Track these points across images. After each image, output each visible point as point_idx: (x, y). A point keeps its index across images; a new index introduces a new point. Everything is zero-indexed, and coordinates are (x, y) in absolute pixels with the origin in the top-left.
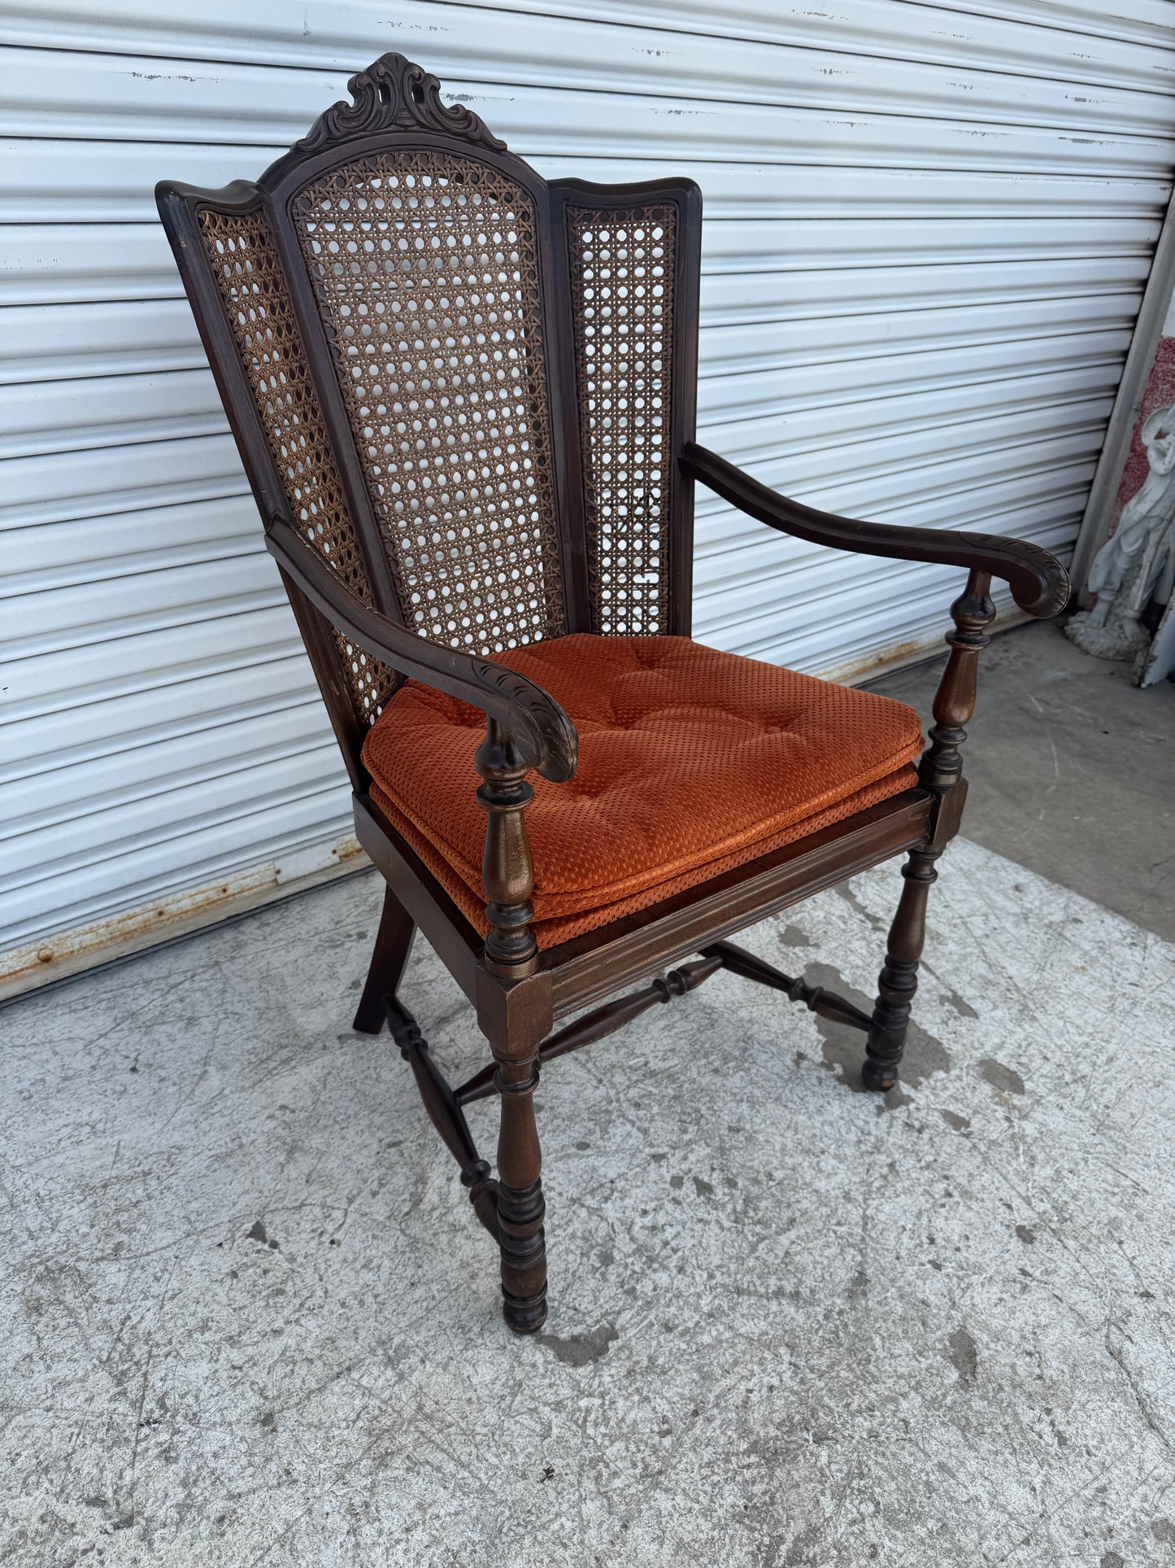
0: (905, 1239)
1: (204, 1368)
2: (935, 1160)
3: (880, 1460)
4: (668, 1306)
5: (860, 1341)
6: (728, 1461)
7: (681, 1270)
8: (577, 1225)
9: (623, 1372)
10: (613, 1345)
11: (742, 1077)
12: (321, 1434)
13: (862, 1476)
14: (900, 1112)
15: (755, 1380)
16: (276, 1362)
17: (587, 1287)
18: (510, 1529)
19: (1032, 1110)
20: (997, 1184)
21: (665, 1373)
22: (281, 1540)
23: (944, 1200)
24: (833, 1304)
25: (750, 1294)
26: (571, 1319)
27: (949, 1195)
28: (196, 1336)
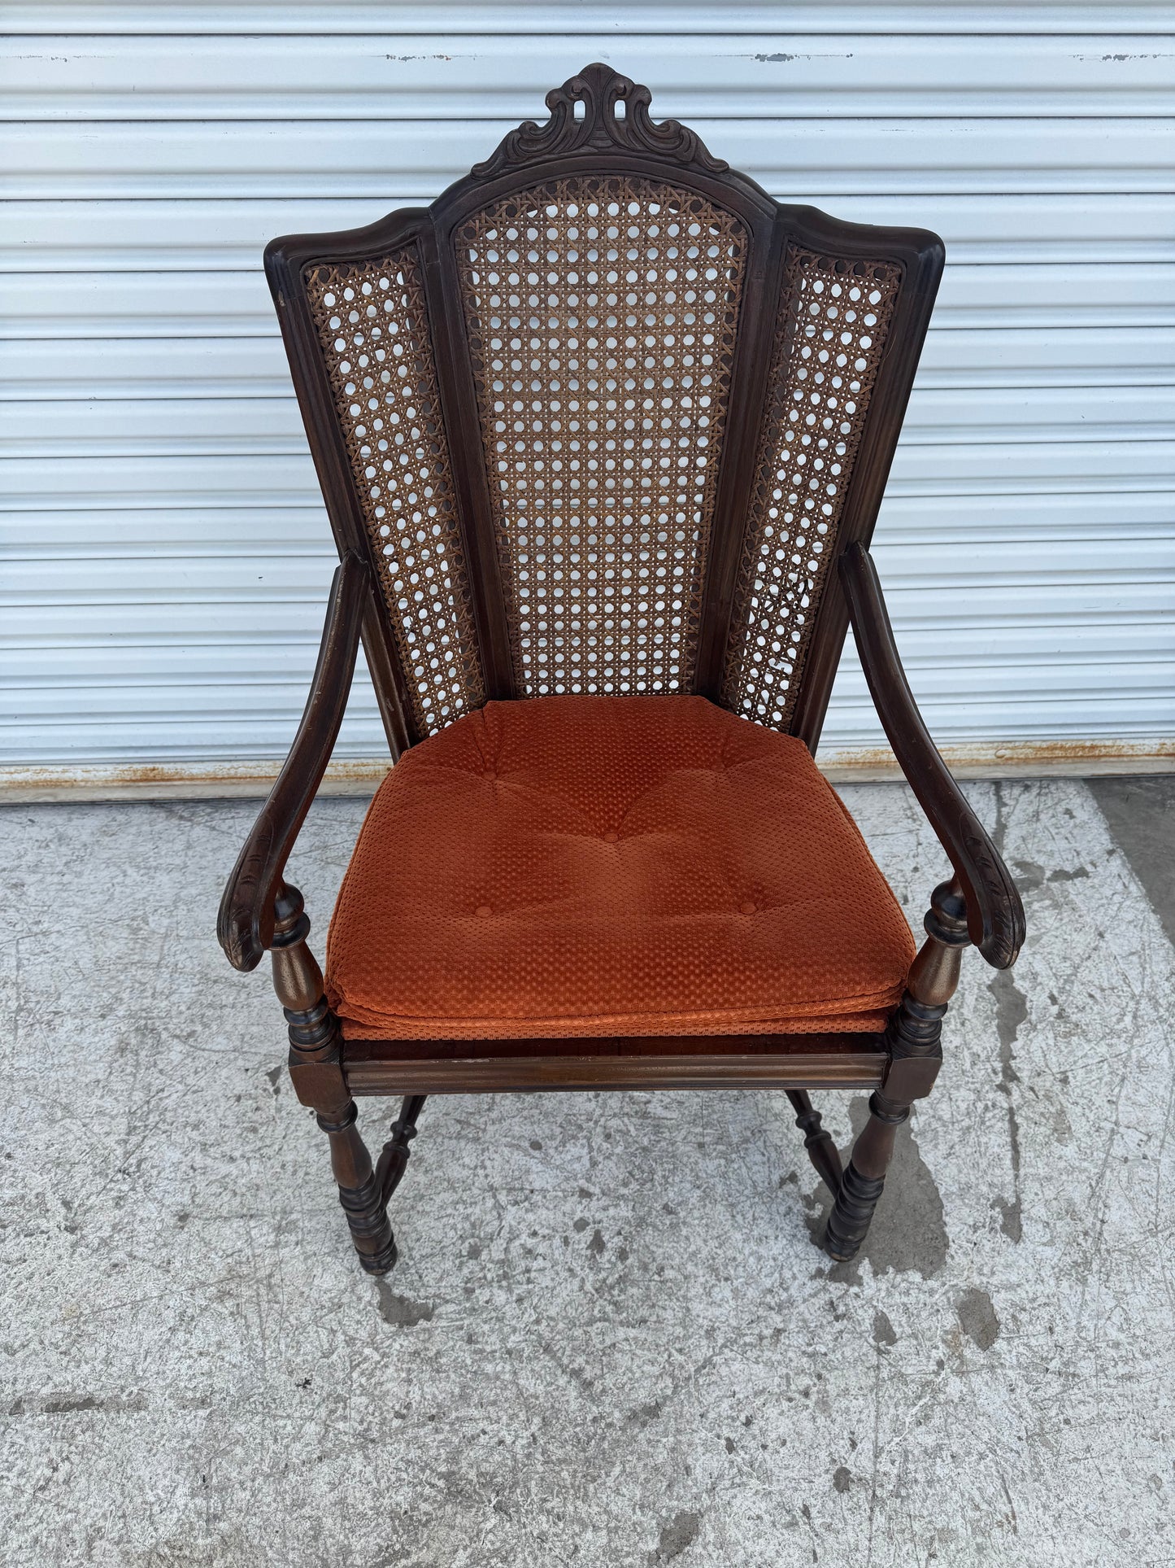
0: (725, 1404)
1: (176, 1155)
2: (825, 1354)
3: (529, 1560)
4: (485, 1322)
5: (603, 1460)
6: (423, 1470)
7: (520, 1300)
8: (476, 1210)
9: (412, 1349)
10: (422, 1323)
11: (720, 1165)
12: (204, 1250)
13: (504, 1560)
14: (836, 1289)
15: (495, 1427)
16: (216, 1180)
17: (442, 1266)
18: (254, 1402)
19: (978, 1372)
20: (863, 1417)
21: (438, 1372)
22: (134, 1303)
23: (797, 1396)
24: (611, 1414)
25: (553, 1357)
26: (412, 1282)
27: (806, 1394)
28: (188, 1129)
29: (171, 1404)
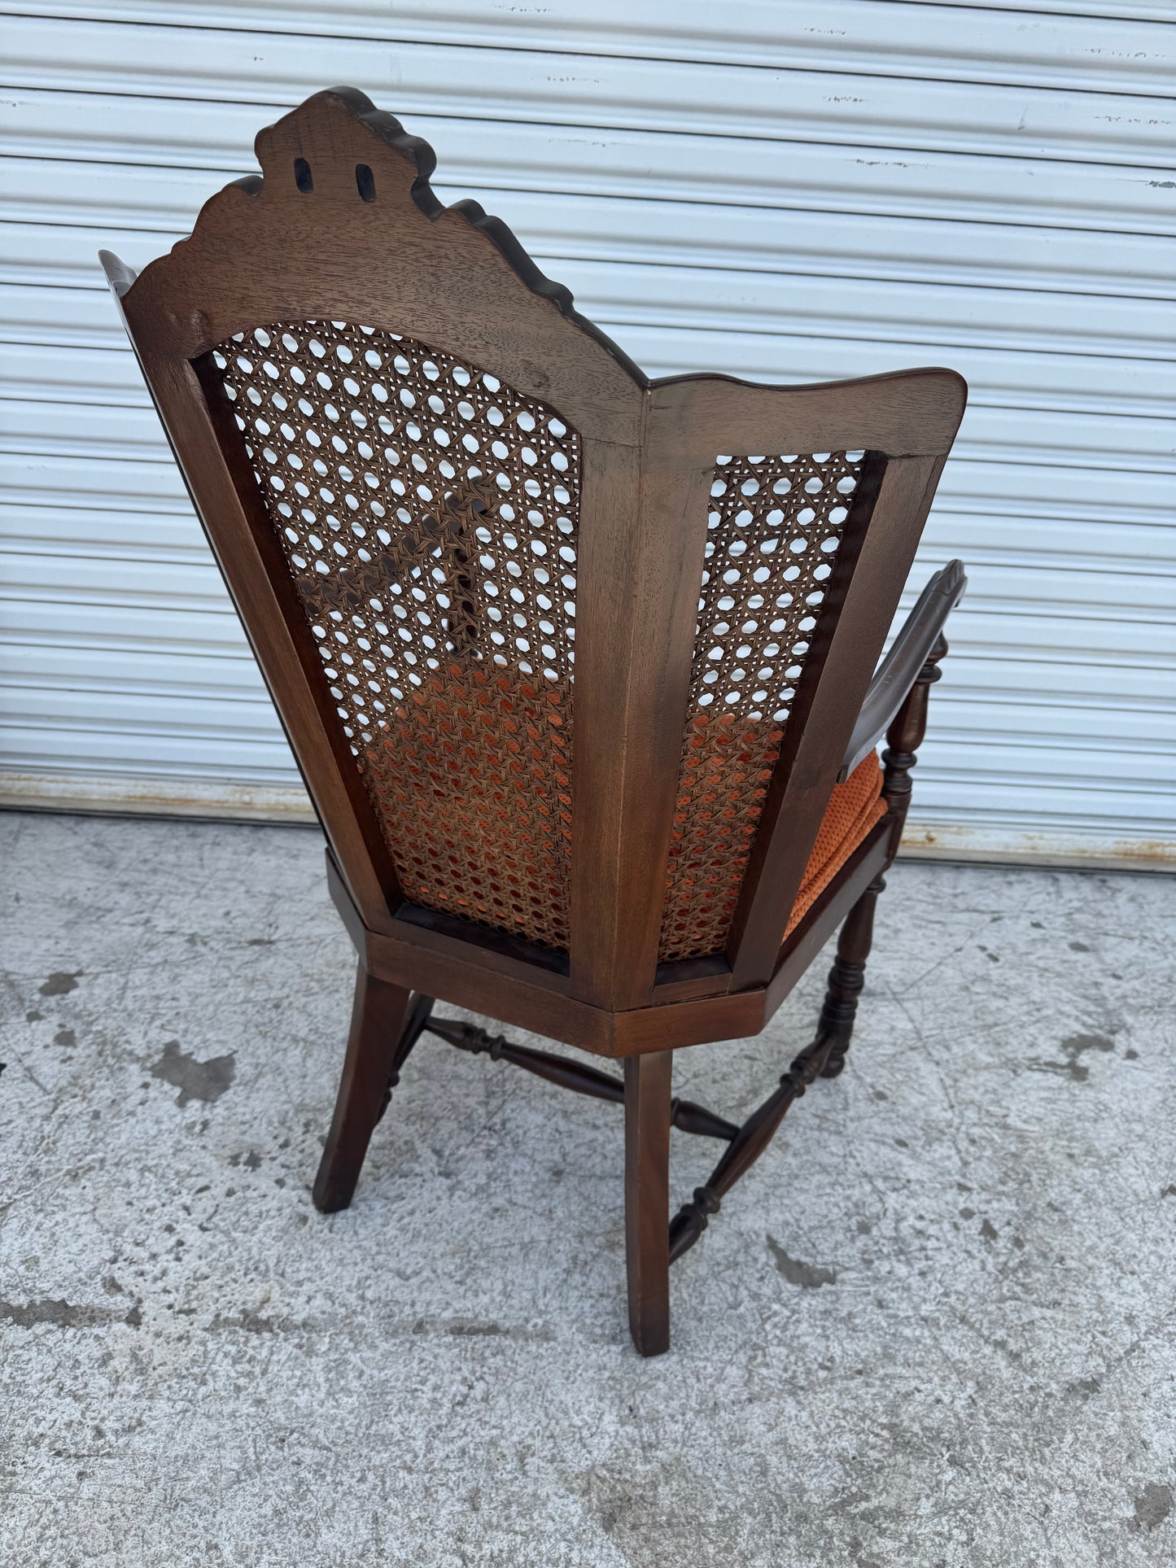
1: (540, 1119)
3: (999, 1514)
4: (892, 1290)
5: (1052, 1426)
6: (862, 1419)
7: (922, 1274)
8: (856, 1192)
9: (821, 1308)
10: (826, 1286)
11: (1095, 1174)
13: (973, 1511)
15: (929, 1386)
16: (584, 1144)
17: (834, 1237)
21: (854, 1331)
22: (523, 1245)
24: (1047, 1385)
25: (972, 1327)
26: (806, 1249)
28: (547, 1098)
29: (580, 1337)
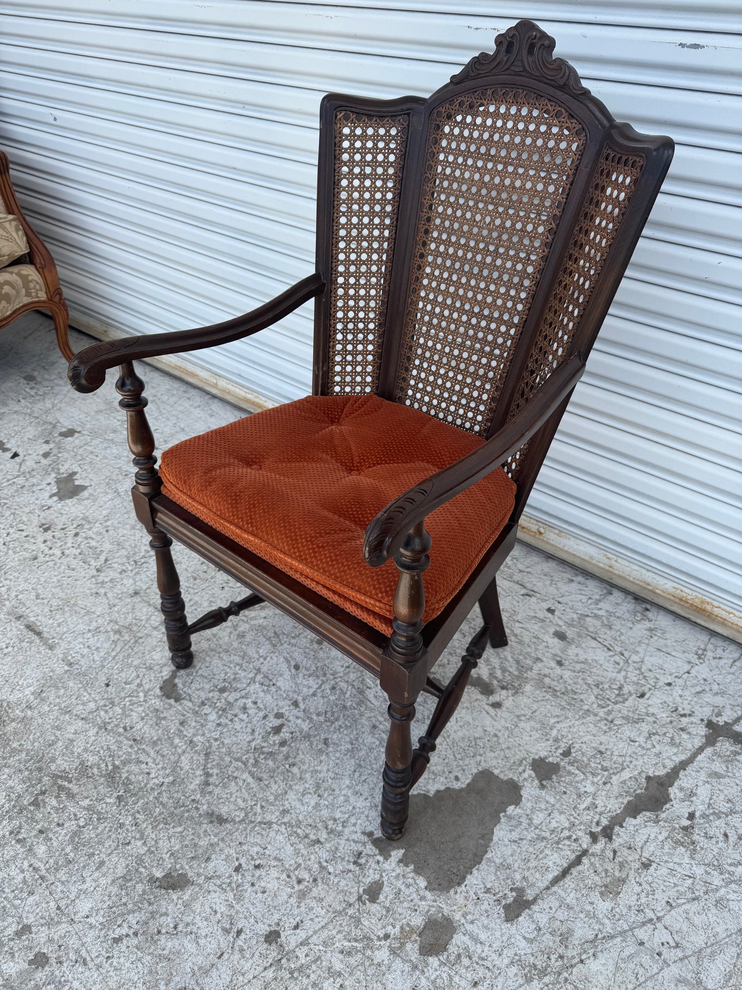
0: (256, 849)
2: (330, 873)
3: (107, 829)
4: (196, 721)
5: (179, 819)
6: (110, 756)
7: (219, 725)
8: (243, 674)
9: (157, 707)
10: (172, 701)
12: (130, 610)
13: (99, 819)
14: (370, 849)
15: (153, 766)
17: (205, 685)
18: (86, 679)
20: (316, 920)
21: (157, 725)
22: (88, 611)
23: (294, 878)
24: (203, 804)
25: (206, 760)
26: (186, 682)
27: (299, 882)
29: (61, 656)
